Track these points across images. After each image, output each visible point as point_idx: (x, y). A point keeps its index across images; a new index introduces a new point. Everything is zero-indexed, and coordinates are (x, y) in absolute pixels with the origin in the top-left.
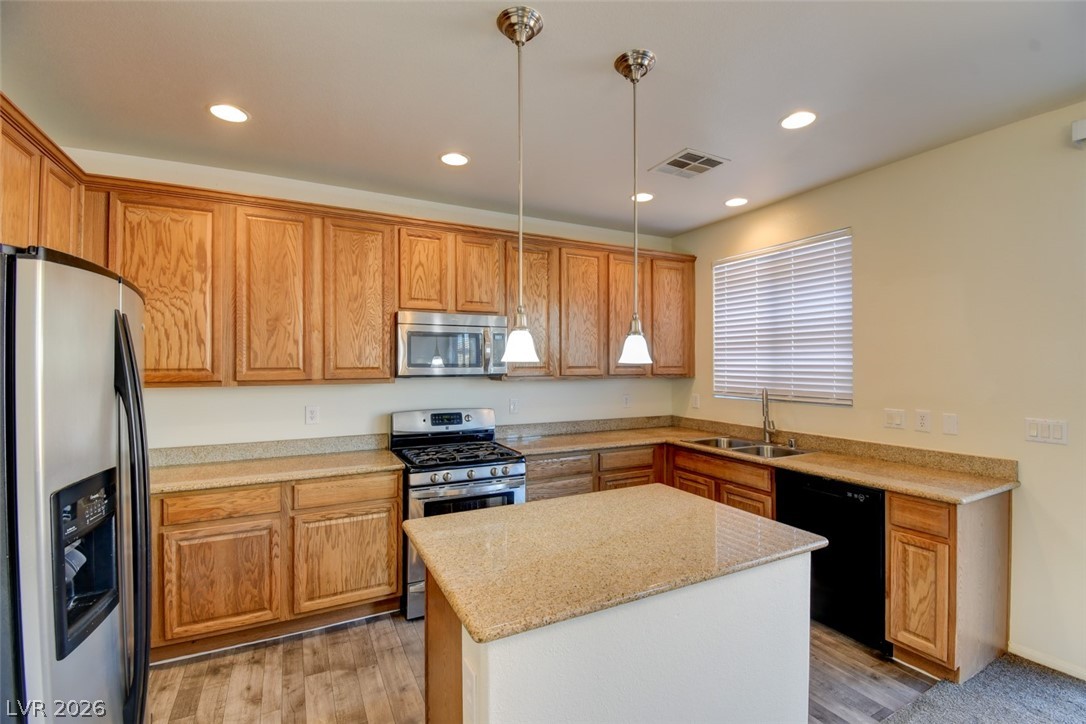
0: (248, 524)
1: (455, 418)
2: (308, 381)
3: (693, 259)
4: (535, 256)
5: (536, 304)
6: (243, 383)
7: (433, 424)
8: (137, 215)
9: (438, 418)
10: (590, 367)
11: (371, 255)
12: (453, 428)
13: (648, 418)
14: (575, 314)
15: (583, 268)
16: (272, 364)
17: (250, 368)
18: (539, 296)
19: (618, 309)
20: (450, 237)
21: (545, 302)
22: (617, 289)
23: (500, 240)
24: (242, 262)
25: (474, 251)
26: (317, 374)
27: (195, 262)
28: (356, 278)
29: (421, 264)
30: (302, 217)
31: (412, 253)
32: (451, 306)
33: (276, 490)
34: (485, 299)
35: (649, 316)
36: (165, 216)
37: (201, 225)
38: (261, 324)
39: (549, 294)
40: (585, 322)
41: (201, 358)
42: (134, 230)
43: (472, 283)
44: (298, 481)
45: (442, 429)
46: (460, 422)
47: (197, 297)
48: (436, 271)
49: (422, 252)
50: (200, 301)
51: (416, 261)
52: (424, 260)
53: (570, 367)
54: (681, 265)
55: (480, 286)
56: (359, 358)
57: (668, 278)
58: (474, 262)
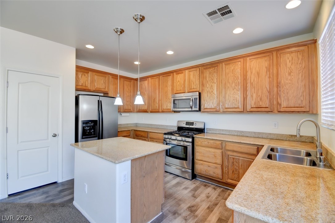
1: (192, 124)
2: (158, 112)
3: (314, 41)
4: (212, 69)
5: (212, 86)
7: (186, 125)
9: (187, 123)
10: (236, 108)
11: (169, 82)
12: (191, 127)
14: (229, 87)
15: (232, 68)
17: (151, 109)
18: (213, 83)
21: (215, 85)
22: (252, 73)
23: (200, 68)
24: (150, 89)
25: (192, 73)
26: (160, 110)
27: (145, 90)
28: (166, 88)
29: (179, 81)
30: (158, 77)
31: (176, 79)
32: (186, 91)
34: (195, 87)
35: (275, 81)
37: (146, 83)
39: (217, 82)
40: (233, 89)
41: (146, 107)
43: (191, 83)
45: (188, 126)
46: (193, 125)
48: (182, 82)
49: (179, 78)
51: (177, 81)
52: (179, 80)
53: (226, 108)
54: (302, 48)
55: (193, 84)
56: (167, 107)
57: (290, 58)
58: (192, 77)
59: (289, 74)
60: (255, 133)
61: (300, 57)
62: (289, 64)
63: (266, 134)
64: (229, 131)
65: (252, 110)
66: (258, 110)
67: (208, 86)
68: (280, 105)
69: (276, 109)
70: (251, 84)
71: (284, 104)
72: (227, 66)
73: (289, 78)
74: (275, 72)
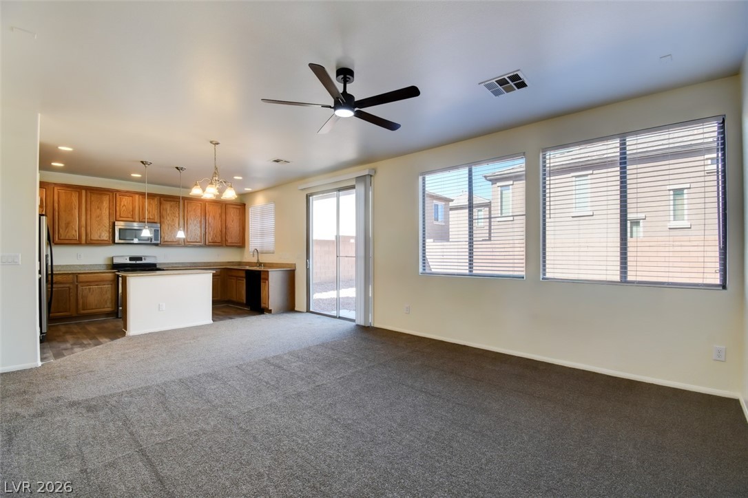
0: (62, 286)
1: (140, 259)
3: (244, 205)
4: (171, 202)
5: (173, 219)
7: (130, 261)
9: (131, 259)
10: (197, 242)
11: (105, 203)
12: (138, 262)
14: (190, 223)
15: (194, 208)
16: (67, 238)
17: (59, 239)
18: (174, 217)
19: (210, 222)
20: (137, 196)
21: (177, 219)
22: (209, 215)
23: (158, 197)
24: (56, 205)
25: (147, 201)
26: (83, 242)
28: (98, 210)
29: (124, 205)
30: (78, 190)
31: (121, 202)
32: (137, 220)
33: (71, 276)
34: (151, 218)
35: (224, 224)
38: (63, 225)
39: (179, 217)
44: (79, 273)
45: (134, 262)
46: (142, 260)
48: (131, 208)
49: (126, 201)
51: (122, 204)
52: (126, 204)
53: (188, 242)
54: (239, 207)
55: (149, 213)
57: (233, 211)
58: (146, 204)
62: (232, 215)
64: (182, 263)
65: (210, 244)
66: (214, 244)
67: (168, 218)
68: (227, 241)
69: (224, 244)
72: (189, 205)
73: (232, 223)
74: (224, 217)
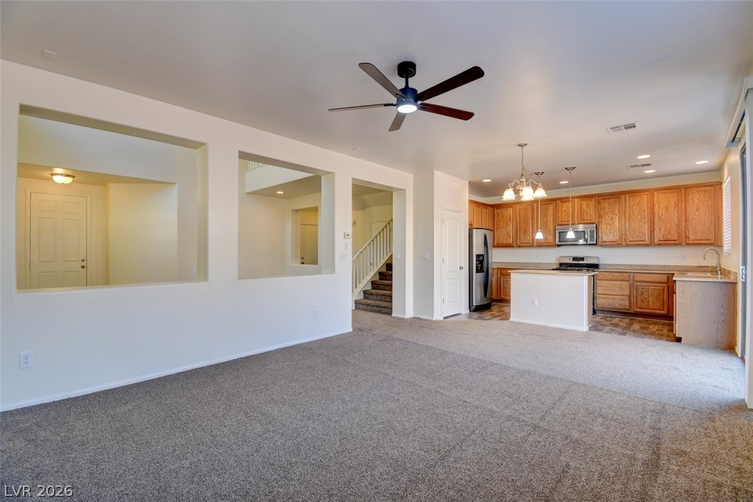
1: (583, 259)
2: (532, 246)
3: (720, 183)
4: (612, 200)
5: (612, 218)
6: (519, 247)
7: (573, 260)
8: (499, 211)
9: (575, 259)
10: (642, 241)
11: (550, 211)
12: (580, 262)
13: (699, 267)
14: (633, 220)
15: (638, 201)
16: (525, 242)
17: (519, 243)
18: (614, 215)
19: (660, 215)
20: (576, 200)
21: (617, 217)
22: (659, 207)
23: (596, 197)
24: (518, 218)
25: (584, 203)
26: (536, 244)
27: (509, 219)
28: (545, 218)
29: (565, 211)
30: (532, 204)
31: (562, 208)
32: (576, 222)
34: (589, 218)
35: (684, 216)
36: (503, 210)
37: (510, 211)
38: (522, 232)
39: (619, 213)
40: (639, 222)
41: (510, 241)
42: (498, 215)
43: (584, 214)
45: (576, 262)
47: (509, 227)
48: (571, 212)
49: (566, 207)
50: (510, 228)
51: (563, 210)
52: (566, 209)
53: (630, 241)
54: (709, 188)
55: (587, 214)
56: (546, 240)
57: (698, 196)
58: (584, 206)
59: (697, 210)
60: (661, 266)
61: (707, 196)
62: (697, 201)
63: (673, 266)
64: (631, 265)
65: (660, 242)
66: (667, 243)
67: (607, 217)
68: (688, 238)
69: (684, 242)
70: (659, 217)
71: (692, 237)
72: (631, 199)
73: (697, 213)
74: (683, 207)
